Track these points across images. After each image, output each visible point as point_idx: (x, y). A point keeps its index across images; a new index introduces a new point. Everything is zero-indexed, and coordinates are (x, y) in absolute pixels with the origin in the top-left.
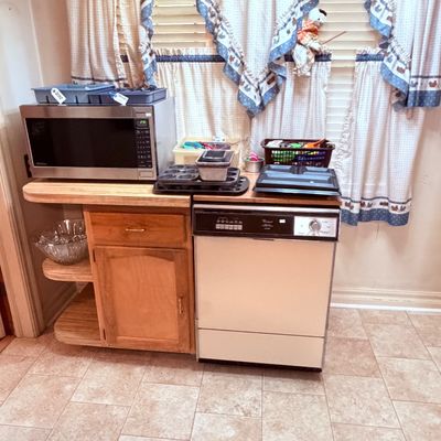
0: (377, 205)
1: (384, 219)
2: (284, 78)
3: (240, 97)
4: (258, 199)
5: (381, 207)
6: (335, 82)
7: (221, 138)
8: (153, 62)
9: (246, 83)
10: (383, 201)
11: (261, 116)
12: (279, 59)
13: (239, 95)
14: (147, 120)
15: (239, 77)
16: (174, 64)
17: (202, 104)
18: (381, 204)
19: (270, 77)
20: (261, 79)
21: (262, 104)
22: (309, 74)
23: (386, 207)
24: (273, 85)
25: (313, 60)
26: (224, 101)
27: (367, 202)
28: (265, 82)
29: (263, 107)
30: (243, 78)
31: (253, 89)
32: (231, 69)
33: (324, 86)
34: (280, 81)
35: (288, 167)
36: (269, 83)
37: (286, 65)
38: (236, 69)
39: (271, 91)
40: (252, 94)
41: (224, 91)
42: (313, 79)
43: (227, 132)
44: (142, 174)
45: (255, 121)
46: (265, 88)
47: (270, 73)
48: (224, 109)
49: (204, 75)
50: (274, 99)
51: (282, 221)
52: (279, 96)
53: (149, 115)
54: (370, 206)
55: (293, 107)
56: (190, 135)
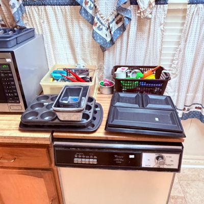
0: (193, 109)
1: (196, 117)
2: (130, 19)
3: (94, 35)
4: (110, 137)
5: (196, 110)
6: (169, 21)
7: (82, 65)
8: (20, 7)
9: (99, 24)
10: (198, 106)
11: (111, 48)
12: (125, 3)
13: (93, 34)
14: (8, 65)
15: (93, 18)
16: (40, 7)
17: (66, 39)
18: (196, 108)
19: (118, 18)
20: (111, 20)
21: (112, 40)
22: (150, 16)
23: (199, 110)
24: (120, 25)
25: (154, 4)
26: (82, 37)
27: (187, 108)
28: (114, 22)
29: (112, 42)
30: (96, 20)
31: (104, 28)
32: (86, 12)
33: (161, 24)
34: (127, 22)
35: (133, 95)
36: (117, 23)
37: (131, 8)
38: (90, 12)
39: (119, 29)
40: (103, 33)
41: (81, 30)
42: (153, 19)
43: (86, 60)
44: (12, 108)
45: (106, 52)
46: (114, 27)
47: (118, 14)
48: (83, 43)
49: (65, 16)
50: (121, 35)
51: (132, 156)
52: (125, 33)
53: (9, 60)
54: (188, 110)
55: (136, 41)
56: (58, 63)
